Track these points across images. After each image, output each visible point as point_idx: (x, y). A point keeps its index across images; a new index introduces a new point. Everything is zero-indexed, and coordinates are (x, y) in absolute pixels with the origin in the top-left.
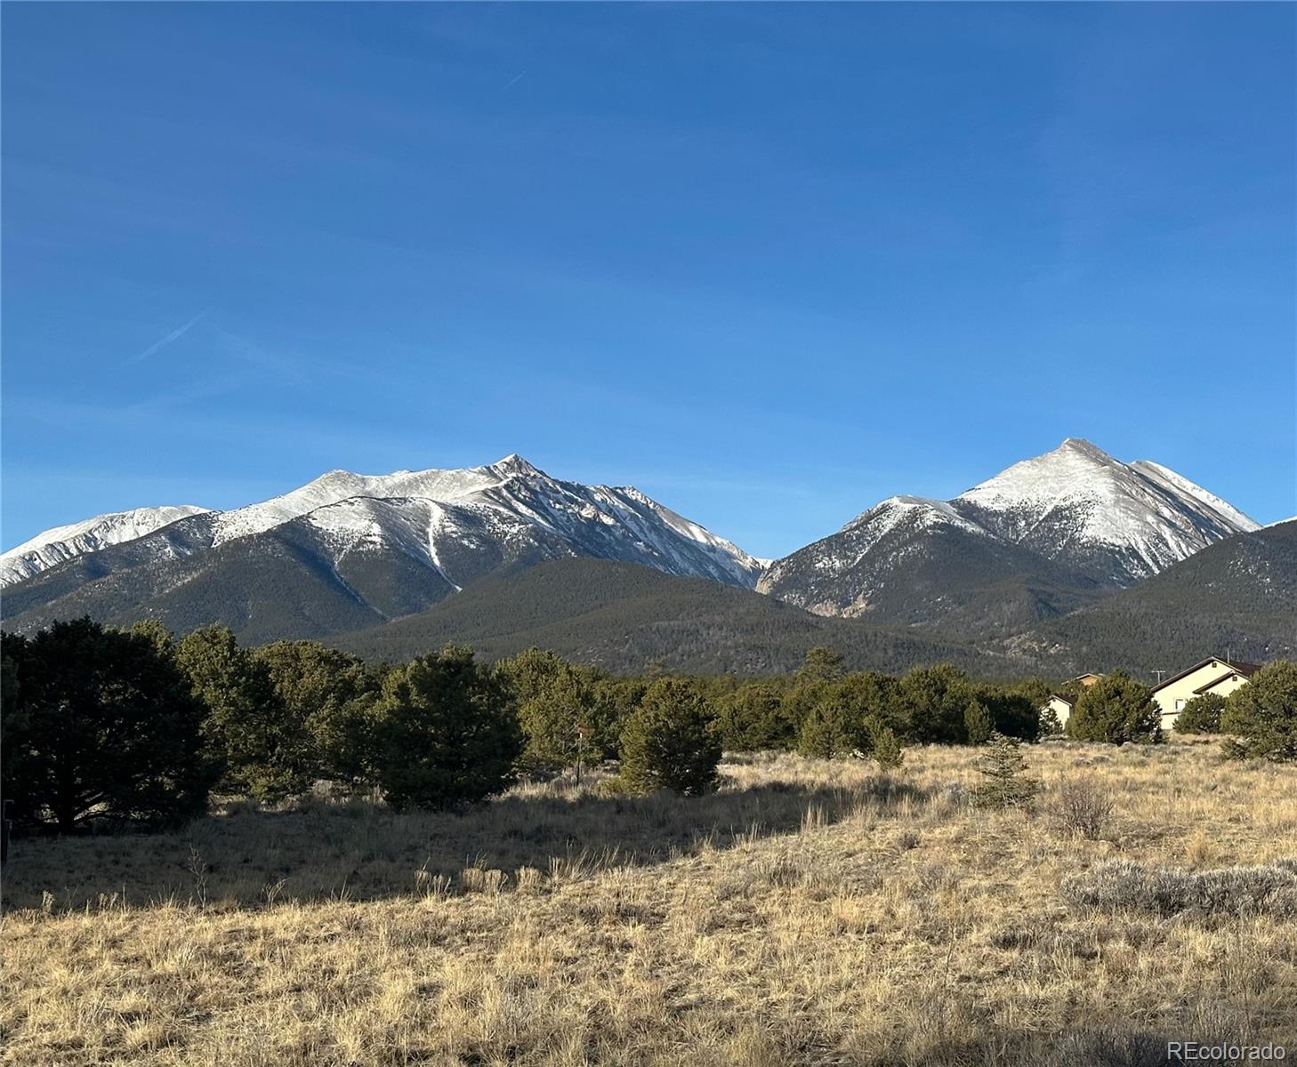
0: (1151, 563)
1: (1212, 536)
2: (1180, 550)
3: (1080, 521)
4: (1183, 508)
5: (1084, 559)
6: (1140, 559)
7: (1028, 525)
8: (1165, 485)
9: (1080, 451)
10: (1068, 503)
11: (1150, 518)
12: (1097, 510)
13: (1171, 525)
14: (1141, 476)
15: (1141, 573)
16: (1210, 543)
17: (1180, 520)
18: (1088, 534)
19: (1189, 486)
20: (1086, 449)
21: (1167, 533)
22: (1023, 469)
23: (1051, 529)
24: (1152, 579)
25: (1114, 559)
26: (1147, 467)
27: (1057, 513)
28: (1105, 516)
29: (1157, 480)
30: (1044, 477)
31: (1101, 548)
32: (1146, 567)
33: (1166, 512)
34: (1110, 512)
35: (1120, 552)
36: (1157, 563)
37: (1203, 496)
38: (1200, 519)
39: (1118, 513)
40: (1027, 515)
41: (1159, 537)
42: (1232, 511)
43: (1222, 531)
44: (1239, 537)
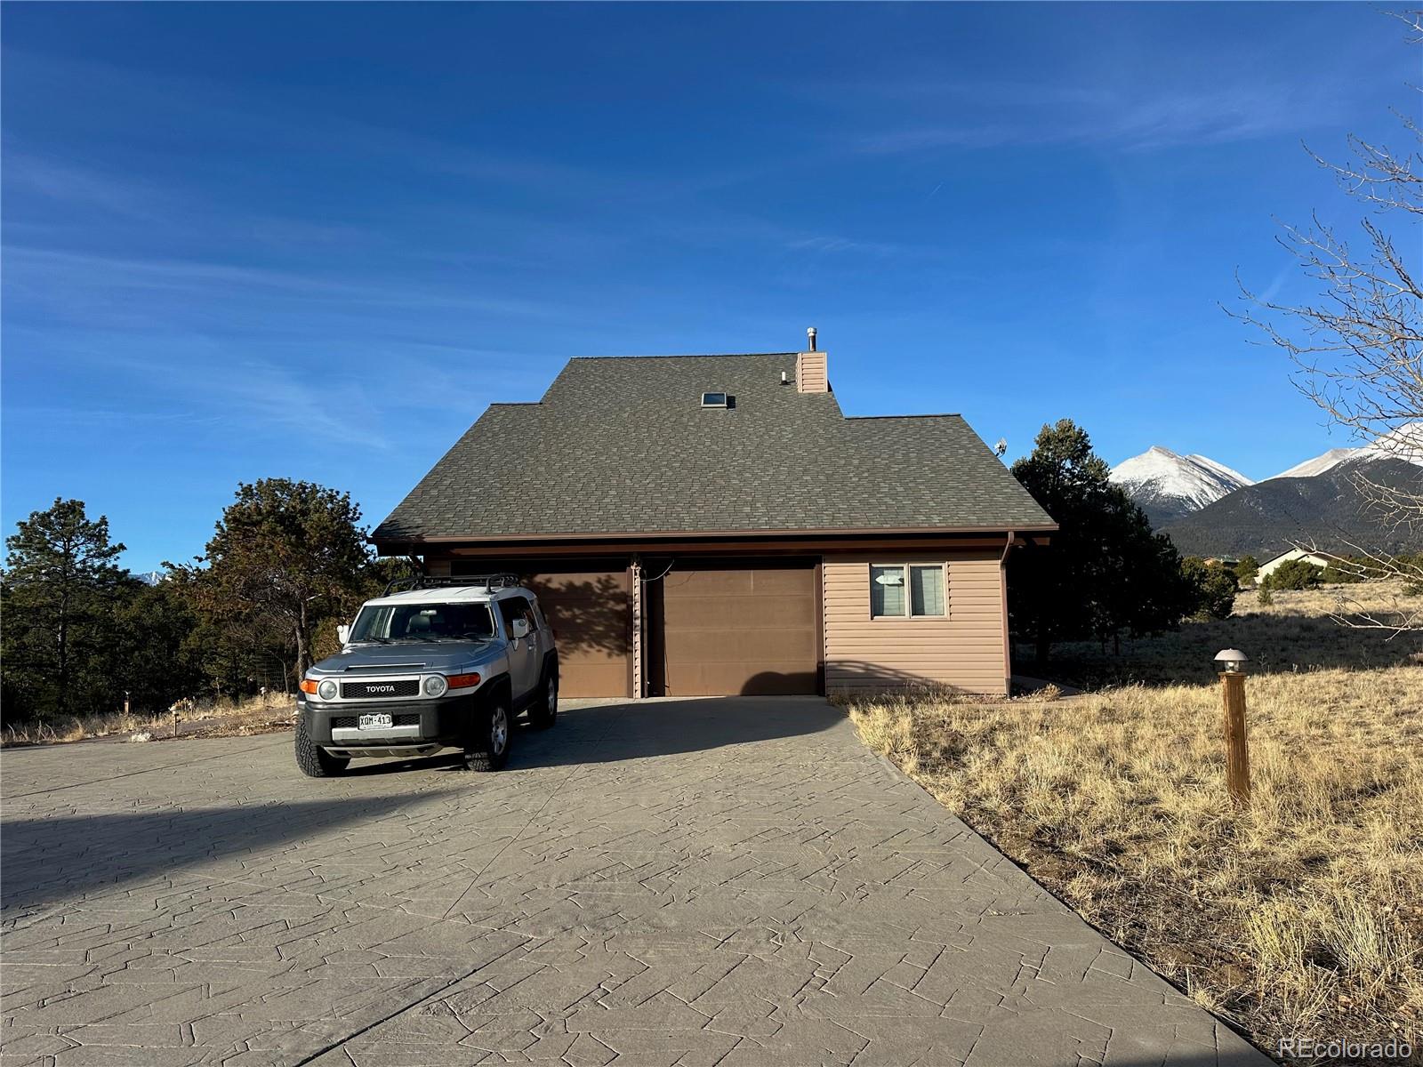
0: (1199, 503)
1: (1230, 489)
2: (1214, 496)
3: (1161, 485)
4: (1214, 476)
5: (1164, 503)
6: (1193, 502)
7: (1135, 489)
8: (1204, 465)
9: (1160, 452)
10: (1154, 477)
11: (1198, 482)
12: (1170, 479)
13: (1209, 484)
14: (1192, 462)
15: (1194, 508)
16: (1229, 492)
17: (1213, 482)
18: (1164, 492)
19: (1216, 465)
20: (1163, 450)
21: (1206, 488)
22: (1131, 462)
23: (1146, 490)
24: (1201, 511)
25: (1179, 503)
26: (1194, 457)
27: (1149, 482)
28: (1174, 482)
29: (1200, 463)
30: (1143, 466)
31: (1172, 498)
32: (1196, 505)
33: (1205, 479)
34: (1176, 480)
35: (1182, 499)
36: (1202, 503)
37: (1227, 471)
38: (1224, 482)
39: (1181, 481)
40: (1133, 484)
41: (1202, 490)
42: (1240, 476)
43: (1235, 486)
44: (1246, 488)
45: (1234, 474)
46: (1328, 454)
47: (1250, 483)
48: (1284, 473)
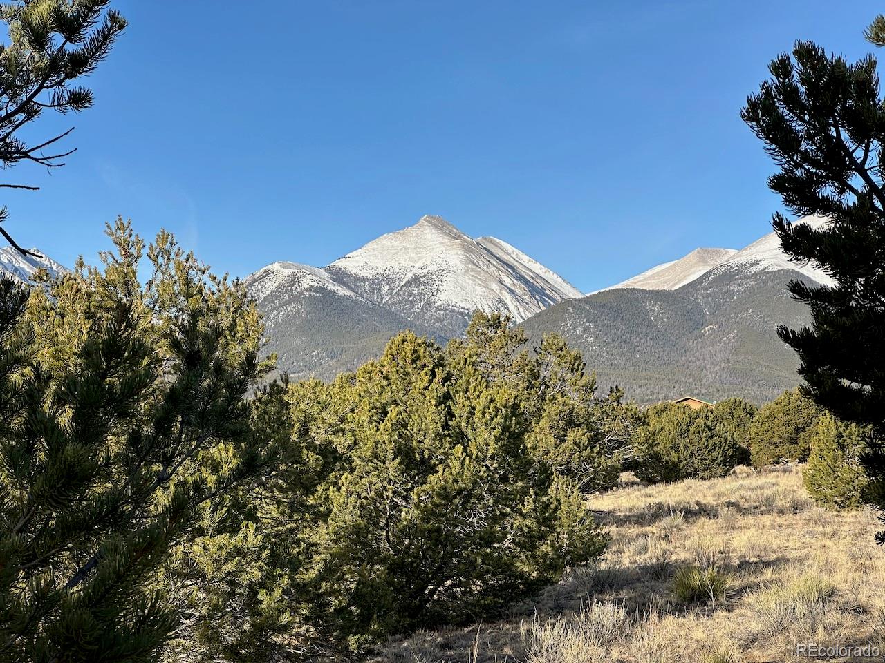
1: (544, 302)
2: (519, 313)
3: (435, 287)
4: (521, 278)
5: (438, 320)
7: (391, 289)
8: (505, 257)
9: (436, 226)
10: (425, 271)
11: (494, 286)
12: (450, 278)
13: (512, 292)
14: (486, 249)
16: (543, 308)
17: (519, 288)
18: (441, 298)
20: (442, 225)
21: (508, 298)
22: (387, 241)
23: (410, 294)
25: (463, 320)
26: (491, 242)
27: (415, 280)
28: (456, 283)
29: (499, 253)
30: (405, 248)
31: (452, 311)
33: (507, 281)
34: (460, 279)
35: (468, 315)
38: (536, 290)
39: (467, 281)
40: (390, 281)
41: (501, 302)
42: (560, 280)
43: (553, 300)
44: (569, 303)
45: (551, 277)
46: (693, 256)
47: (578, 296)
48: (625, 283)
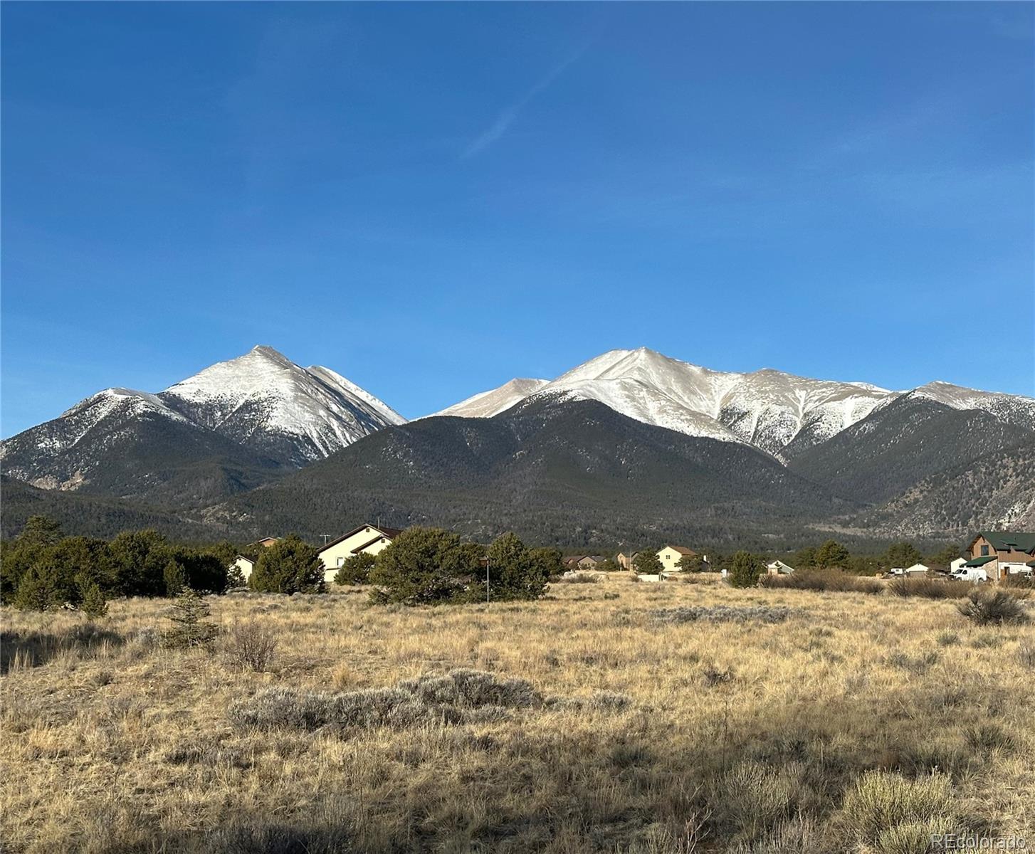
0: (322, 449)
1: (369, 428)
2: (345, 438)
3: (265, 413)
4: (347, 405)
5: (269, 444)
6: (313, 445)
7: (224, 415)
8: (334, 386)
9: (267, 356)
10: (256, 398)
11: (322, 413)
12: (280, 404)
13: (338, 418)
14: (315, 378)
15: (314, 456)
16: (368, 433)
17: (345, 414)
18: (272, 424)
19: (352, 387)
20: (272, 355)
21: (335, 424)
22: (220, 369)
23: (242, 420)
24: (323, 460)
25: (293, 444)
26: (321, 371)
27: (247, 406)
28: (286, 410)
29: (329, 382)
30: (238, 377)
31: (282, 436)
32: (318, 451)
33: (335, 408)
34: (290, 406)
35: (297, 439)
36: (326, 448)
37: (364, 395)
38: (361, 414)
39: (296, 408)
40: (222, 407)
41: (329, 428)
42: (385, 407)
43: (378, 424)
44: (392, 428)
45: (377, 404)
46: (509, 386)
47: (399, 421)
48: (447, 410)
